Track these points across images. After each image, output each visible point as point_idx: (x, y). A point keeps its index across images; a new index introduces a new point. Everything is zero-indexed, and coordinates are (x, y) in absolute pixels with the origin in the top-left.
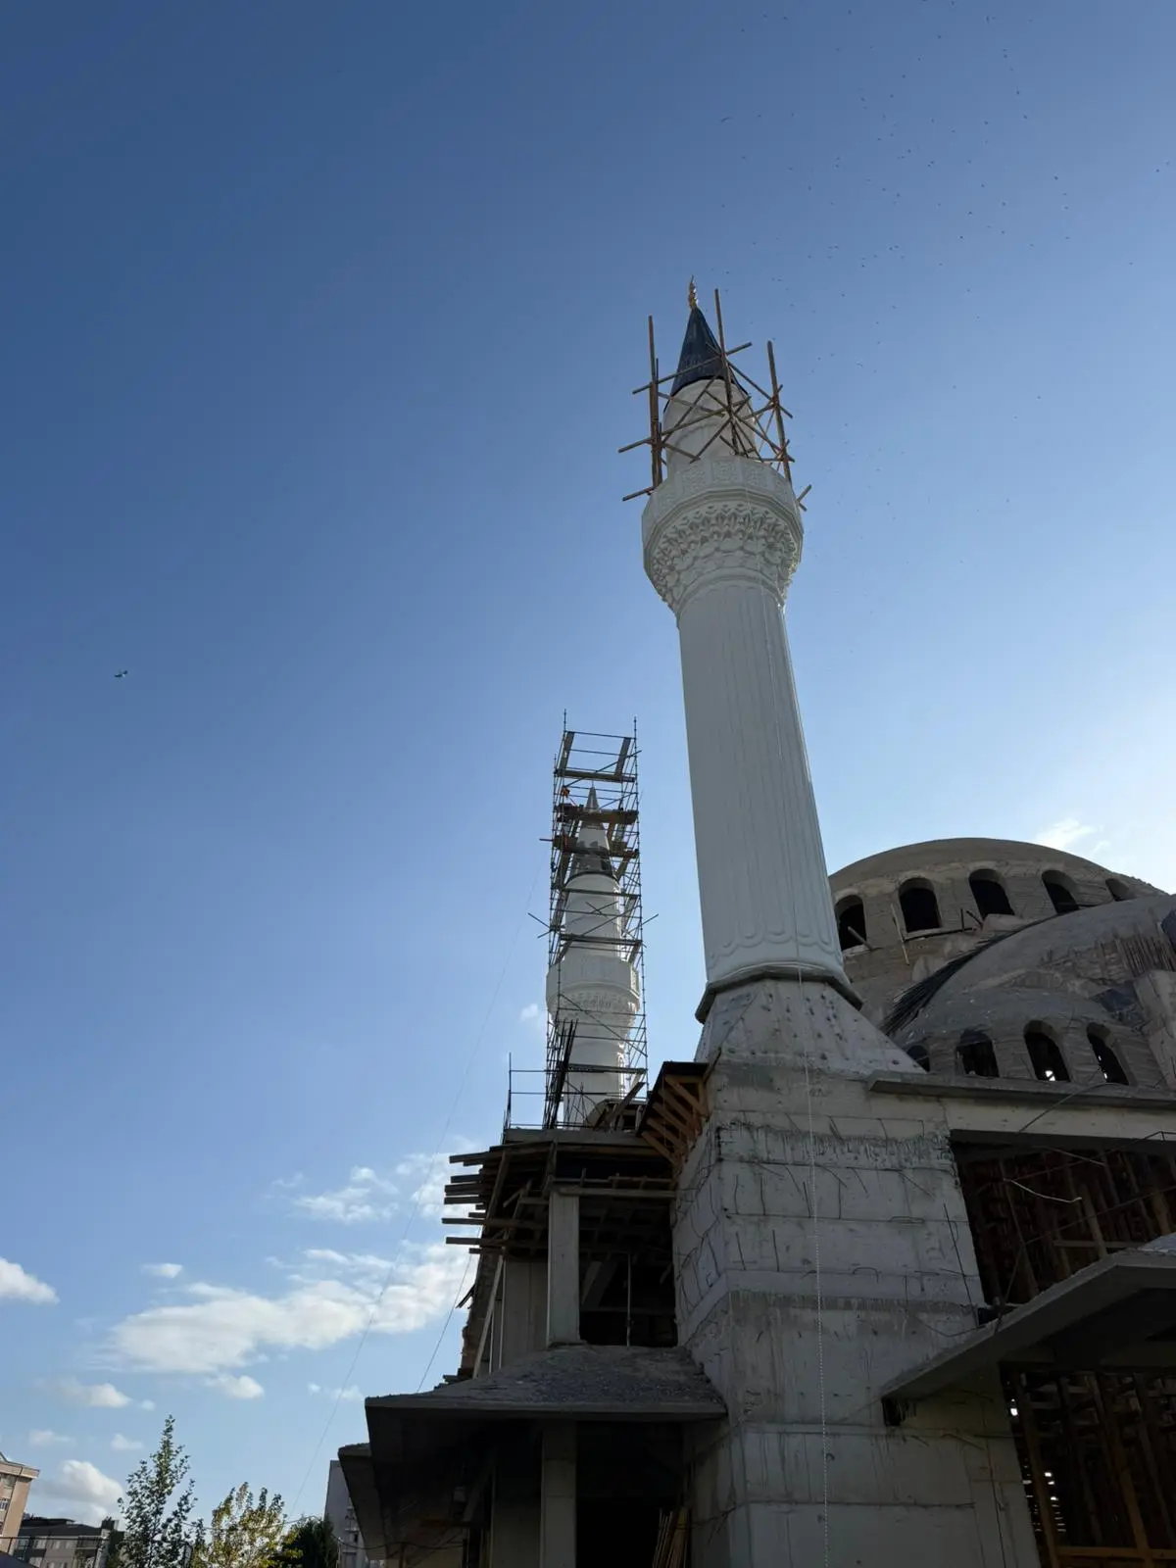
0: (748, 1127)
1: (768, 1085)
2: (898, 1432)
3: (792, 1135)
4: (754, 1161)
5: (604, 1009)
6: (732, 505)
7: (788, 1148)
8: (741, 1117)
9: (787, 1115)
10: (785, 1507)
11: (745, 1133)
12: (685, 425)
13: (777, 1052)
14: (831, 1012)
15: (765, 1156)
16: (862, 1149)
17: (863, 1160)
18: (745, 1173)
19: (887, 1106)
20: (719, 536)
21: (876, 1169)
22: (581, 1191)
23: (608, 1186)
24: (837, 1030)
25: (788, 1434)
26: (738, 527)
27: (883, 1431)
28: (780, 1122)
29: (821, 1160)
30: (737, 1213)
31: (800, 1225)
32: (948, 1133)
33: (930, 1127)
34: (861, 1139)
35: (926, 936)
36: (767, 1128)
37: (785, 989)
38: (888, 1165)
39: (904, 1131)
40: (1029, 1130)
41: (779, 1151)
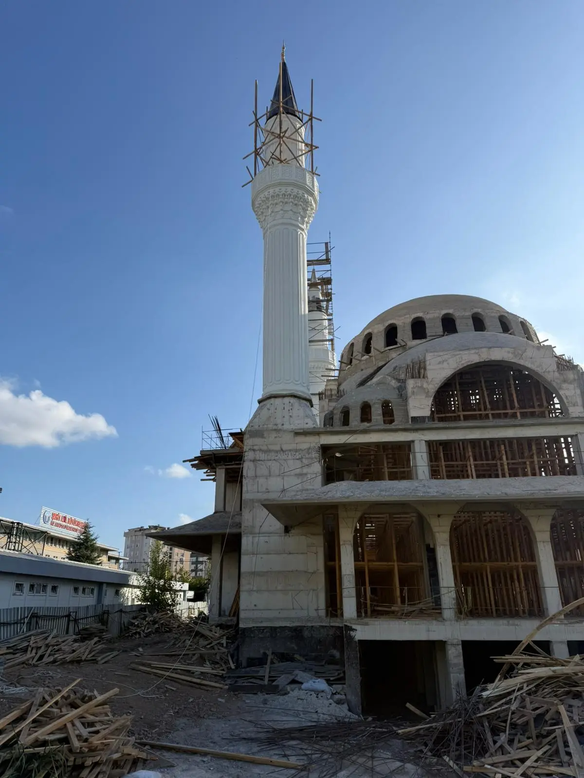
0: (254, 450)
1: (262, 436)
2: (288, 534)
3: (268, 451)
4: (254, 461)
5: (318, 370)
6: (277, 190)
7: (266, 455)
8: (252, 447)
9: (267, 445)
10: (252, 556)
11: (253, 452)
12: (267, 144)
13: (267, 425)
14: (291, 407)
15: (258, 458)
16: (290, 454)
17: (290, 457)
18: (251, 465)
19: (300, 439)
20: (273, 205)
21: (294, 459)
22: (225, 467)
23: (232, 465)
24: (290, 414)
25: (255, 537)
26: (280, 200)
27: (283, 534)
28: (265, 448)
29: (276, 458)
30: (247, 477)
31: (267, 479)
32: (319, 446)
33: (314, 444)
34: (290, 450)
35: (389, 350)
36: (260, 450)
37: (278, 401)
38: (298, 457)
39: (305, 446)
40: (347, 442)
41: (262, 456)
